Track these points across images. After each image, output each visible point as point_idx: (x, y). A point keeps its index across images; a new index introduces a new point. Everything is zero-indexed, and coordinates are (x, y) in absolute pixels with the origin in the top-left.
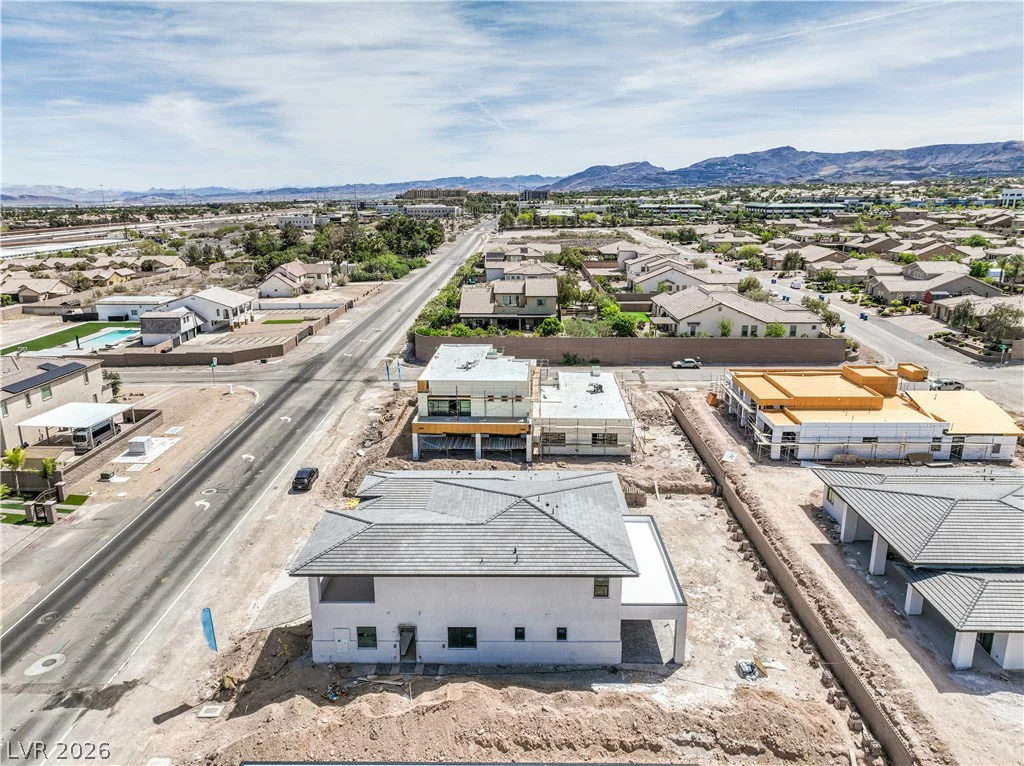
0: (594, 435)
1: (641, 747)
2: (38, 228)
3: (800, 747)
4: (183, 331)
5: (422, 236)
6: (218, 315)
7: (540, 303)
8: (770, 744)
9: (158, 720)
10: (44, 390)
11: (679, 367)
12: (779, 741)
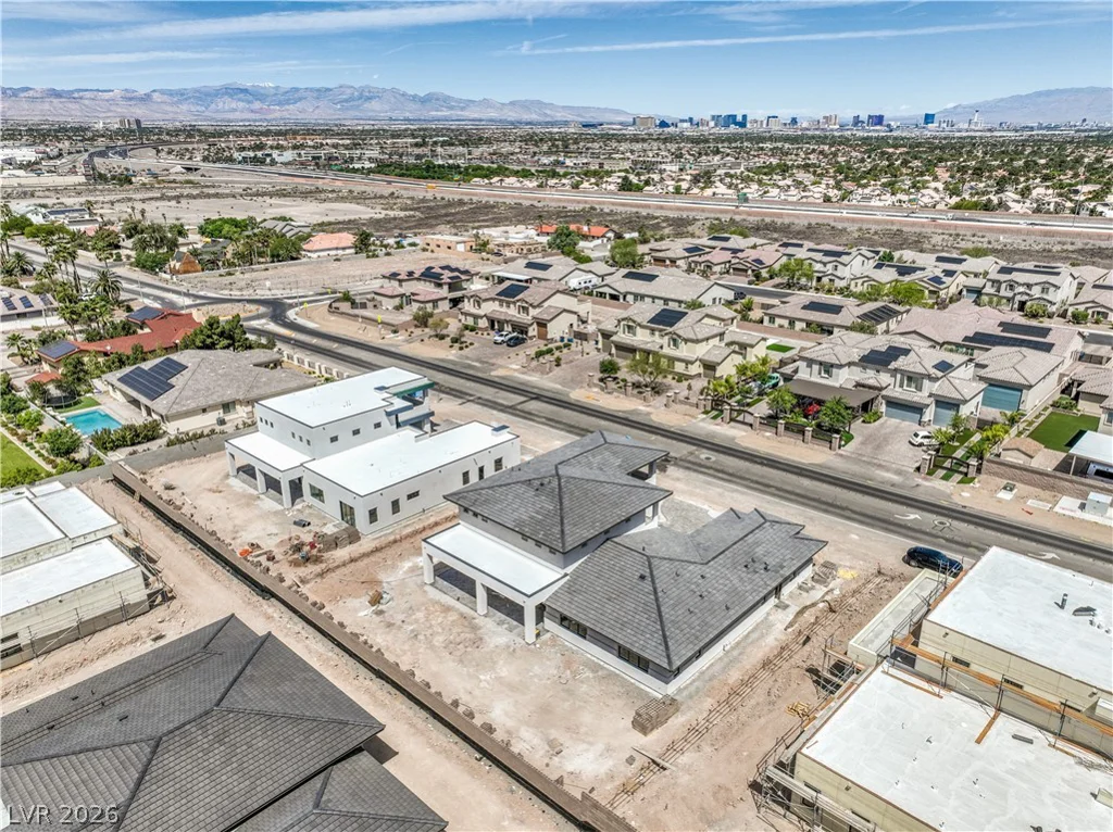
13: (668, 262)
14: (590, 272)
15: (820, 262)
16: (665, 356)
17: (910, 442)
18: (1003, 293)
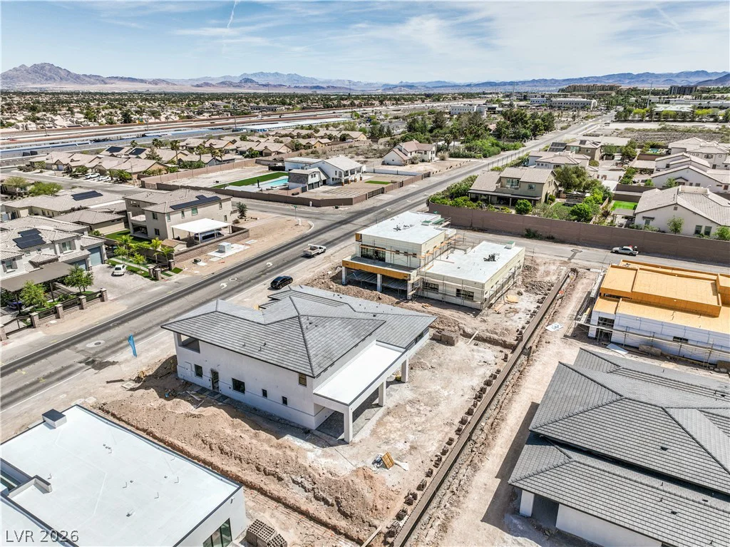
0: (458, 290)
1: (273, 475)
2: (317, 108)
3: (353, 512)
4: (309, 183)
5: (528, 126)
6: (336, 174)
7: (531, 188)
8: (338, 503)
9: (108, 382)
10: (193, 210)
11: (617, 252)
12: (344, 503)
17: (114, 276)
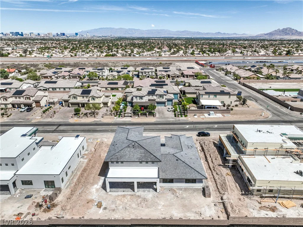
10: (215, 96)
13: (49, 77)
14: (28, 83)
15: (98, 72)
16: (91, 104)
17: (168, 111)
18: (144, 75)
